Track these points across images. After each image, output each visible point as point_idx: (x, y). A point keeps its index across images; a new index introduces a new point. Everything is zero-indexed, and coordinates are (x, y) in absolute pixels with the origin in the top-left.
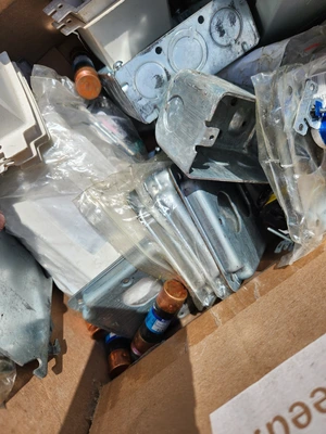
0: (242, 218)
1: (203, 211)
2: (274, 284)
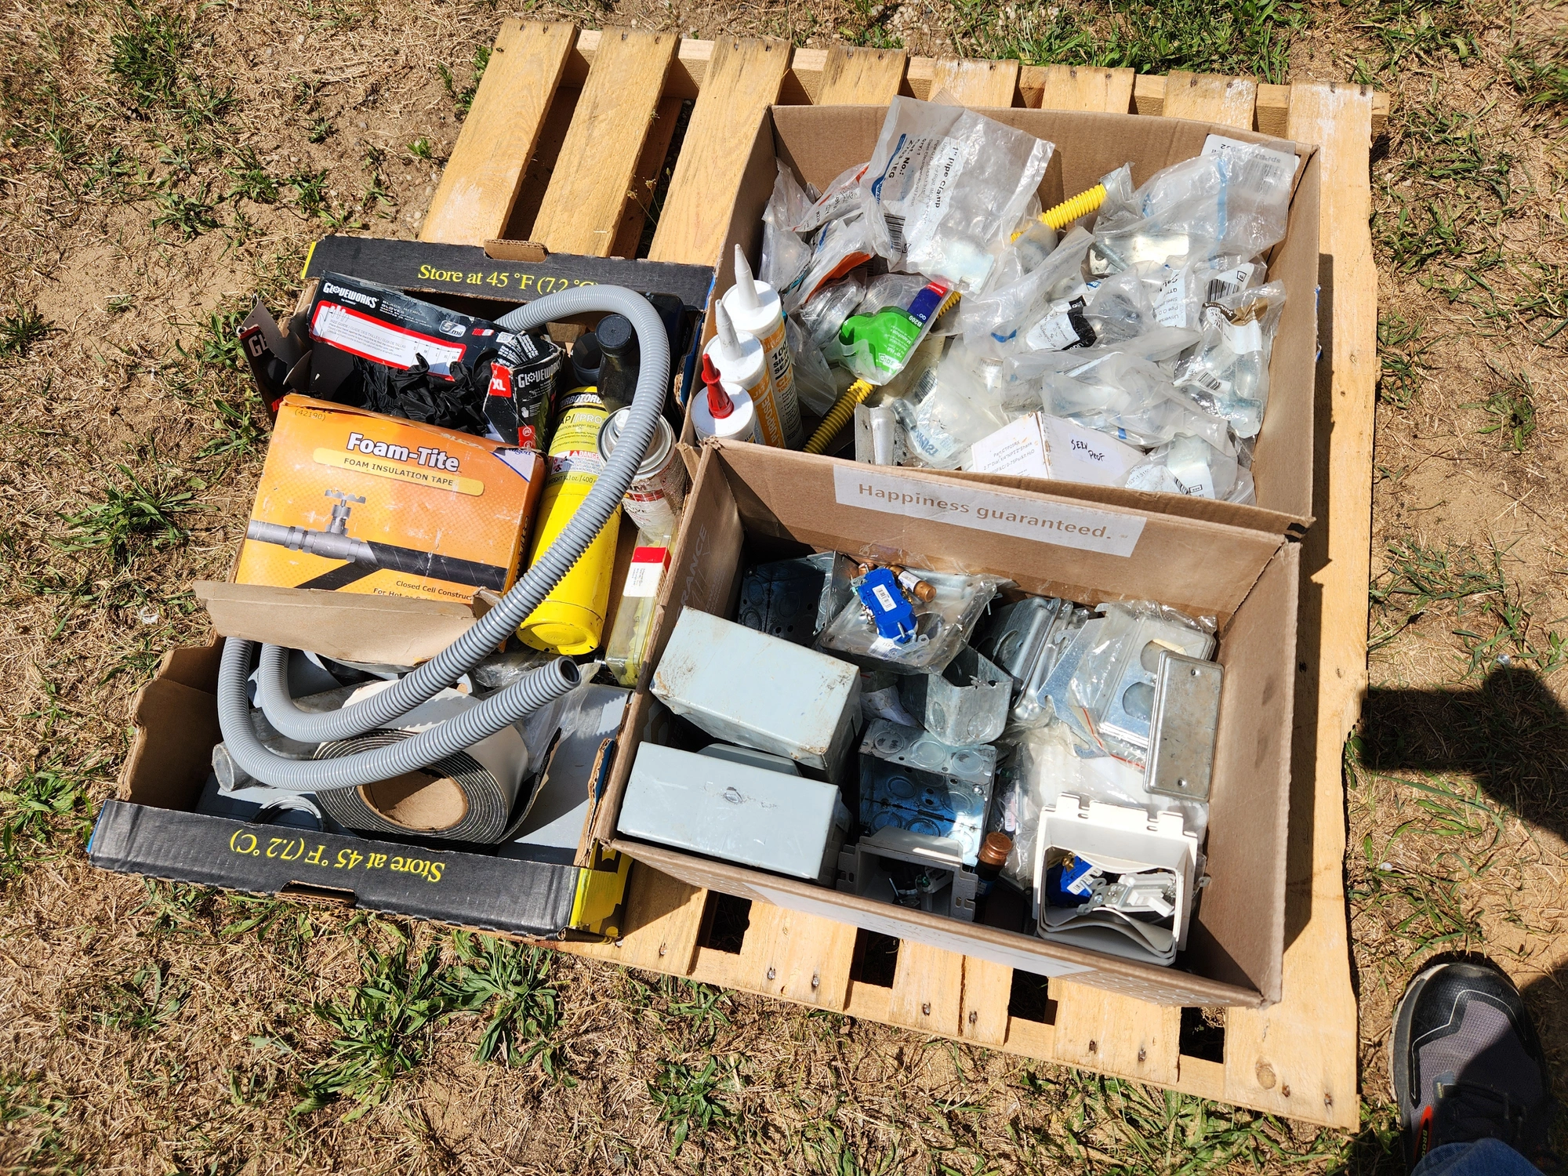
0: (998, 639)
1: (1026, 660)
2: (1031, 579)
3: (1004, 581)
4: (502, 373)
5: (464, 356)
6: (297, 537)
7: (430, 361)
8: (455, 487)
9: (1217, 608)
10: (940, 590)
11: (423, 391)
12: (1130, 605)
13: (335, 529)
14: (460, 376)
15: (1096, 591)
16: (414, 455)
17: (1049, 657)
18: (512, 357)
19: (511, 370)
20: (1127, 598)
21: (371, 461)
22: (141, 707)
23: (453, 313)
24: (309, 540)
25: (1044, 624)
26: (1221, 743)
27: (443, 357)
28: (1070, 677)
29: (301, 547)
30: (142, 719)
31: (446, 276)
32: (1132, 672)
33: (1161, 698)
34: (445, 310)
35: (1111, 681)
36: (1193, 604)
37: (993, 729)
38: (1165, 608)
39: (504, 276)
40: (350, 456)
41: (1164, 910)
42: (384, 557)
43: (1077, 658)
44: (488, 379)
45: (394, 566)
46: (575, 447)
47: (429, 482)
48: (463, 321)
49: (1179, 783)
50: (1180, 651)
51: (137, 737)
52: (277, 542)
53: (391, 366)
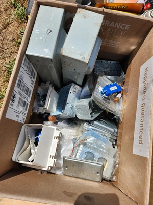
3: (121, 119)
9: (118, 182)
10: (117, 104)
12: (117, 155)
15: (121, 146)
17: (100, 132)
20: (119, 154)
25: (110, 131)
26: (78, 180)
28: (95, 137)
32: (97, 155)
33: (90, 163)
35: (94, 149)
36: (119, 175)
37: (80, 117)
38: (117, 166)
41: (30, 159)
43: (100, 140)
49: (67, 167)
50: (105, 169)
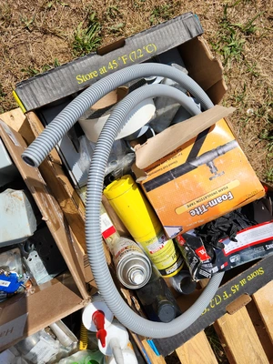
4: (204, 258)
5: (223, 252)
6: (220, 152)
7: (232, 242)
8: (185, 206)
11: (226, 230)
13: (211, 163)
14: (218, 244)
16: (207, 206)
18: (206, 266)
19: (202, 261)
21: (219, 194)
22: (218, 64)
23: (239, 264)
24: (216, 154)
27: (229, 247)
29: (216, 150)
30: (215, 61)
31: (253, 275)
34: (243, 263)
39: (234, 291)
40: (227, 190)
42: (188, 167)
44: (207, 251)
45: (182, 166)
46: (163, 249)
47: (195, 201)
48: (234, 264)
51: (211, 56)
52: (225, 145)
53: (243, 230)
